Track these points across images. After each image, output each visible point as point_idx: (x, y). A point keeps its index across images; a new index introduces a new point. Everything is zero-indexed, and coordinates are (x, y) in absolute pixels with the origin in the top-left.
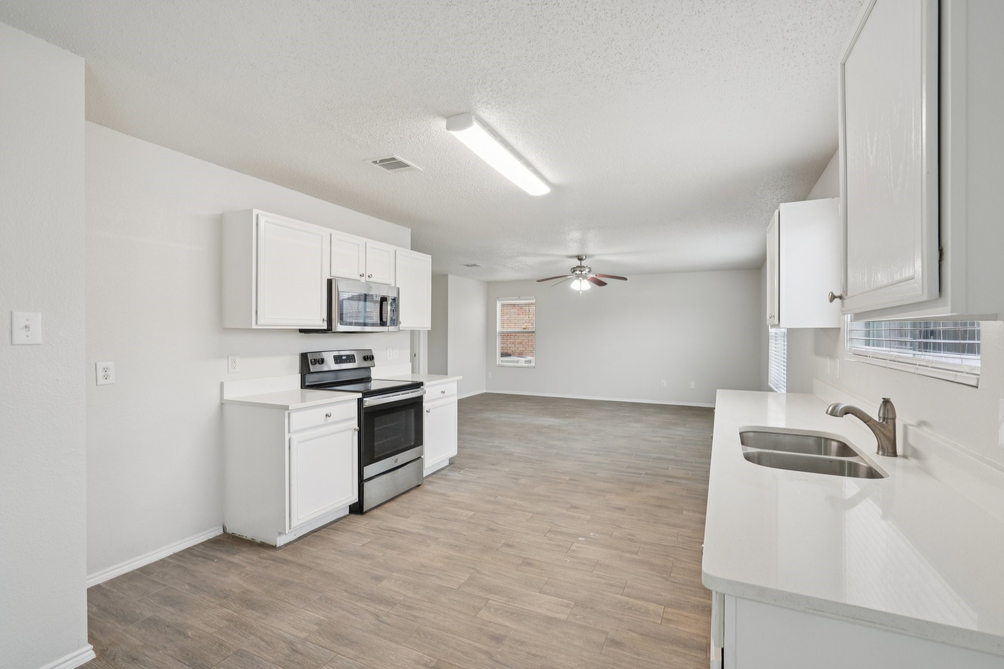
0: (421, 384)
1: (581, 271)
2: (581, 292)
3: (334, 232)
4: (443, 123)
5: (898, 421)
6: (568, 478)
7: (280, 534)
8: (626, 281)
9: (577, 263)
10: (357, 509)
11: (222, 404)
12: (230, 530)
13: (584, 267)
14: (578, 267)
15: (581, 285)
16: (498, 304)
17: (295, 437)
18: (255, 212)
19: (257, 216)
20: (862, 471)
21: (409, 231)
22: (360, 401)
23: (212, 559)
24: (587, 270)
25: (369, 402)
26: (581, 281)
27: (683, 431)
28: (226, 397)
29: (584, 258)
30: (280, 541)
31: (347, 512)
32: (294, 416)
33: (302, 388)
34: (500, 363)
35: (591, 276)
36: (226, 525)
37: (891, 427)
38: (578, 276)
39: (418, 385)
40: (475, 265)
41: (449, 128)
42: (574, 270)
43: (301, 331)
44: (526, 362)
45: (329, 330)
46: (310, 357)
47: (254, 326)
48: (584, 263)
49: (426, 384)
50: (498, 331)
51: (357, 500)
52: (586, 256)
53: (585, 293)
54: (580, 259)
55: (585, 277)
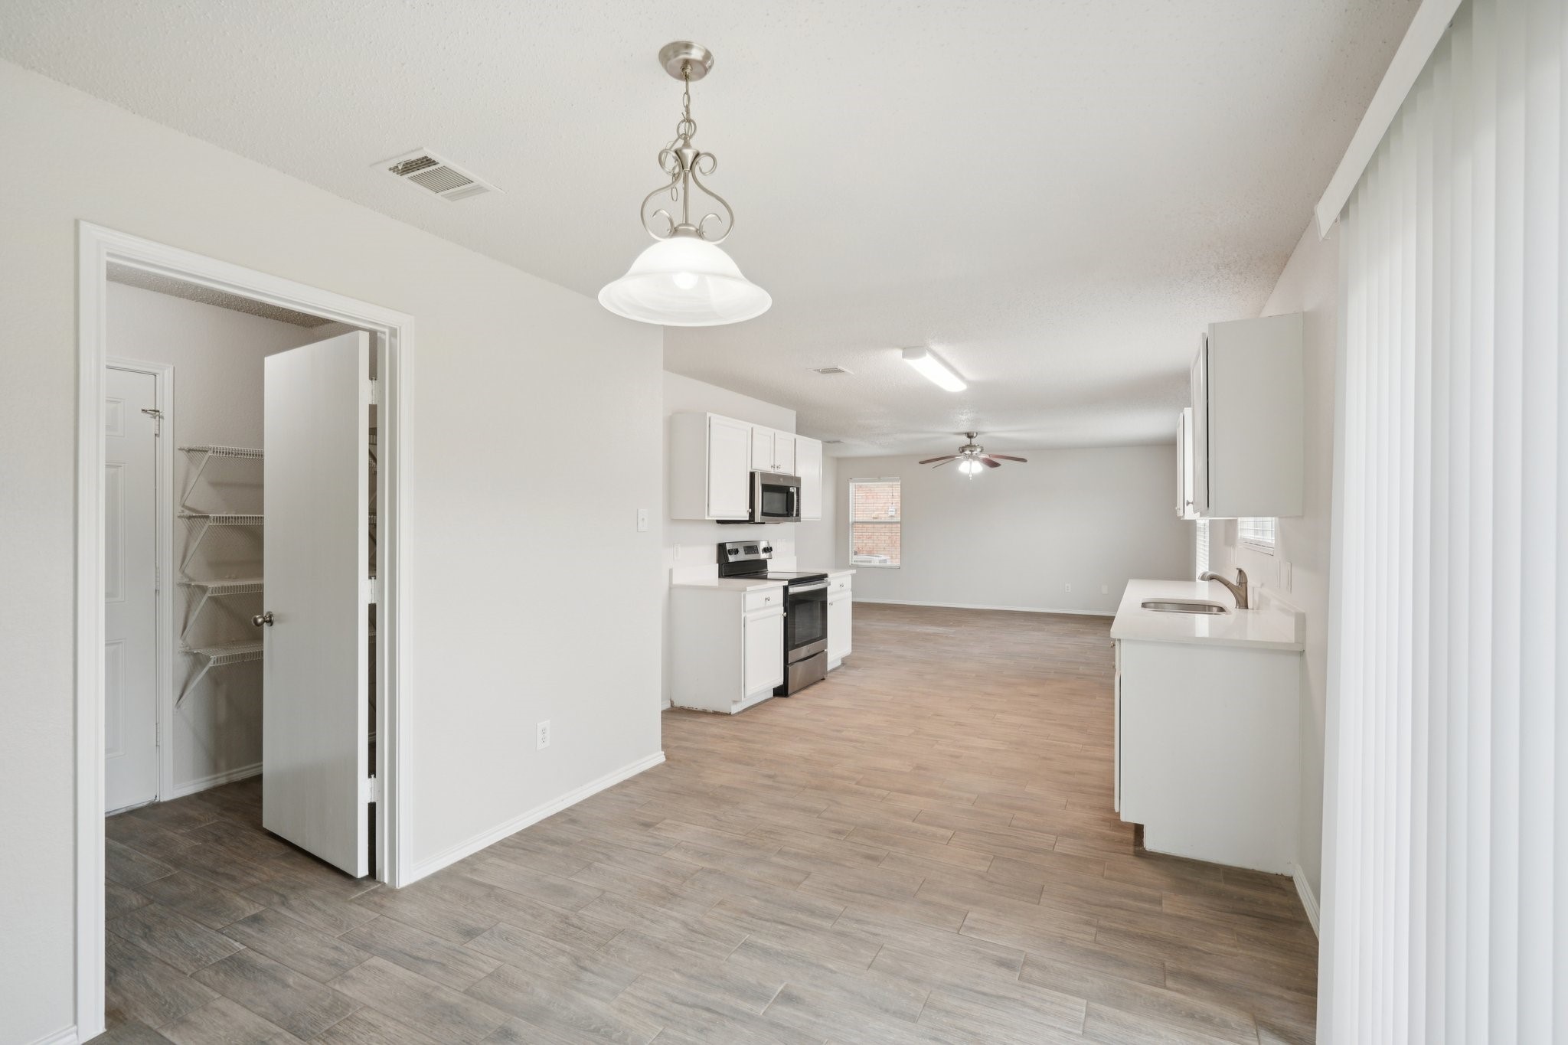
0: (825, 576)
1: (972, 451)
2: (971, 476)
3: (756, 426)
4: (899, 353)
5: (1249, 584)
6: (974, 675)
7: (735, 702)
8: (1025, 463)
9: (966, 440)
10: (781, 692)
11: (670, 588)
12: (677, 704)
13: (975, 446)
14: (968, 446)
15: (971, 467)
16: (850, 487)
17: (749, 616)
18: (709, 415)
19: (710, 419)
20: (1215, 609)
21: (794, 413)
22: (786, 589)
23: (685, 720)
24: (979, 450)
25: (793, 590)
26: (971, 463)
27: (1090, 639)
28: (675, 582)
29: (975, 435)
30: (735, 709)
31: (771, 694)
32: (748, 597)
33: (719, 577)
34: (853, 563)
35: (983, 456)
36: (673, 699)
37: (1244, 588)
38: (971, 457)
39: (821, 577)
40: (838, 442)
41: (904, 356)
42: (962, 450)
43: (719, 522)
44: (880, 561)
45: (751, 520)
46: (728, 547)
47: (707, 518)
48: (974, 441)
49: (830, 576)
50: (850, 521)
51: (782, 683)
52: (977, 433)
53: (975, 477)
54: (970, 436)
55: (975, 458)
